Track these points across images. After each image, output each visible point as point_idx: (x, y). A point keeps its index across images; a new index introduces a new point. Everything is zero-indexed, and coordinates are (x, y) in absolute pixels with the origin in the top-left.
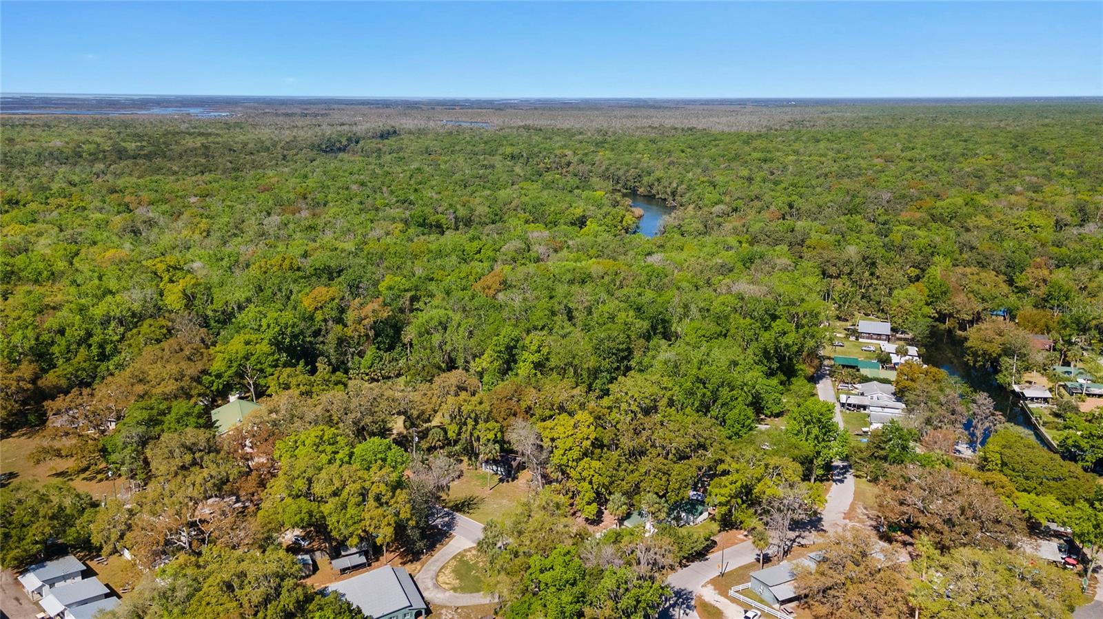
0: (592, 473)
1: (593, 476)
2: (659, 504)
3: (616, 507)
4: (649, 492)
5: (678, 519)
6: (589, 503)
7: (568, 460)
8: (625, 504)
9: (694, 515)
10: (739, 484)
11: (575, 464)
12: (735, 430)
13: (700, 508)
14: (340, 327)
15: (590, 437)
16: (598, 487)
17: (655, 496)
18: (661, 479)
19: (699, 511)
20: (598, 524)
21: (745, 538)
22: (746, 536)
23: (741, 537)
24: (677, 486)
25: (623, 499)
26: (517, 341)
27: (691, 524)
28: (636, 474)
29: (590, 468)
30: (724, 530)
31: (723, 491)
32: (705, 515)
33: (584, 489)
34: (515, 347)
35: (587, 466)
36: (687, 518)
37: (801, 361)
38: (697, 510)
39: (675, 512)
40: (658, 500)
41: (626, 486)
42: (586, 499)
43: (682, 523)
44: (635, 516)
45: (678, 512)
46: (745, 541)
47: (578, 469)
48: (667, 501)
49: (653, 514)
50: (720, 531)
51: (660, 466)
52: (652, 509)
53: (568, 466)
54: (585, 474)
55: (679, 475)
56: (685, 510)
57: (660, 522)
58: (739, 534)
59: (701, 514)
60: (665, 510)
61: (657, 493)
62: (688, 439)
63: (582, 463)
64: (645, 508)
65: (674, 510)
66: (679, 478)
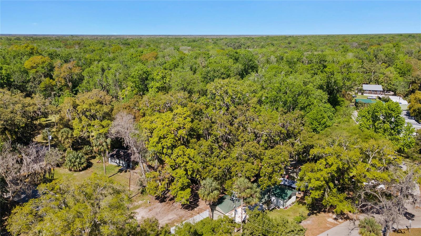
0: (186, 159)
1: (187, 162)
2: (251, 188)
3: (206, 193)
4: (241, 177)
5: (268, 203)
6: (183, 189)
7: (163, 148)
8: (216, 189)
9: (284, 199)
10: (334, 168)
11: (170, 151)
12: (314, 126)
13: (289, 192)
14: (48, 79)
15: (186, 126)
16: (192, 174)
17: (247, 180)
18: (253, 163)
19: (288, 196)
20: (193, 208)
21: (335, 222)
22: (336, 219)
23: (331, 220)
24: (270, 170)
25: (215, 184)
26: (148, 75)
27: (281, 207)
28: (229, 159)
29: (184, 155)
30: (313, 213)
31: (318, 175)
32: (293, 199)
33: (178, 175)
34: (147, 79)
35: (181, 153)
36: (277, 202)
37: (341, 96)
38: (287, 194)
39: (266, 196)
40: (250, 185)
41: (217, 171)
42: (179, 185)
43: (272, 206)
44: (227, 201)
45: (269, 197)
46: (336, 225)
47: (173, 156)
48: (259, 186)
49: (245, 199)
50: (309, 215)
51: (252, 149)
52: (243, 194)
53: (163, 154)
54: (179, 160)
55: (272, 158)
56: (275, 194)
57: (251, 208)
58: (329, 217)
59: (290, 198)
60: (258, 195)
61: (249, 178)
62: (278, 128)
63: (176, 151)
64: (236, 193)
65: (264, 194)
66: (272, 162)
